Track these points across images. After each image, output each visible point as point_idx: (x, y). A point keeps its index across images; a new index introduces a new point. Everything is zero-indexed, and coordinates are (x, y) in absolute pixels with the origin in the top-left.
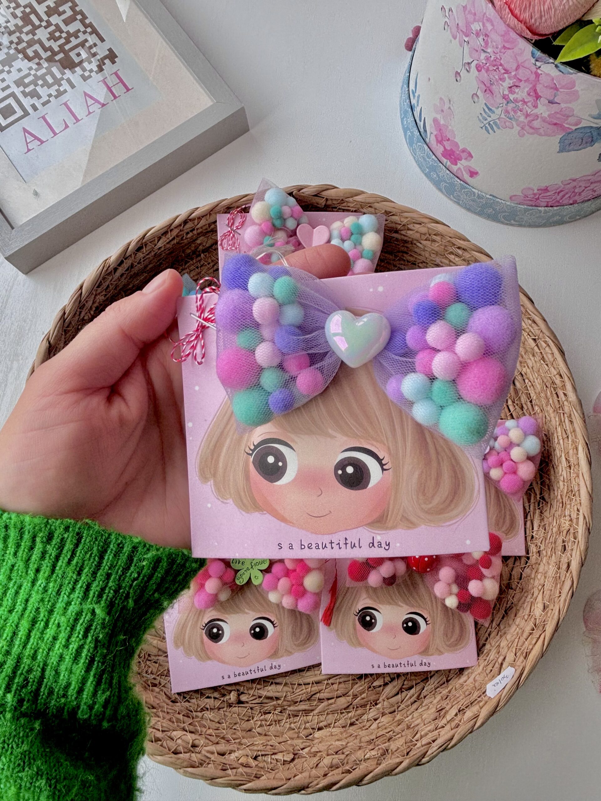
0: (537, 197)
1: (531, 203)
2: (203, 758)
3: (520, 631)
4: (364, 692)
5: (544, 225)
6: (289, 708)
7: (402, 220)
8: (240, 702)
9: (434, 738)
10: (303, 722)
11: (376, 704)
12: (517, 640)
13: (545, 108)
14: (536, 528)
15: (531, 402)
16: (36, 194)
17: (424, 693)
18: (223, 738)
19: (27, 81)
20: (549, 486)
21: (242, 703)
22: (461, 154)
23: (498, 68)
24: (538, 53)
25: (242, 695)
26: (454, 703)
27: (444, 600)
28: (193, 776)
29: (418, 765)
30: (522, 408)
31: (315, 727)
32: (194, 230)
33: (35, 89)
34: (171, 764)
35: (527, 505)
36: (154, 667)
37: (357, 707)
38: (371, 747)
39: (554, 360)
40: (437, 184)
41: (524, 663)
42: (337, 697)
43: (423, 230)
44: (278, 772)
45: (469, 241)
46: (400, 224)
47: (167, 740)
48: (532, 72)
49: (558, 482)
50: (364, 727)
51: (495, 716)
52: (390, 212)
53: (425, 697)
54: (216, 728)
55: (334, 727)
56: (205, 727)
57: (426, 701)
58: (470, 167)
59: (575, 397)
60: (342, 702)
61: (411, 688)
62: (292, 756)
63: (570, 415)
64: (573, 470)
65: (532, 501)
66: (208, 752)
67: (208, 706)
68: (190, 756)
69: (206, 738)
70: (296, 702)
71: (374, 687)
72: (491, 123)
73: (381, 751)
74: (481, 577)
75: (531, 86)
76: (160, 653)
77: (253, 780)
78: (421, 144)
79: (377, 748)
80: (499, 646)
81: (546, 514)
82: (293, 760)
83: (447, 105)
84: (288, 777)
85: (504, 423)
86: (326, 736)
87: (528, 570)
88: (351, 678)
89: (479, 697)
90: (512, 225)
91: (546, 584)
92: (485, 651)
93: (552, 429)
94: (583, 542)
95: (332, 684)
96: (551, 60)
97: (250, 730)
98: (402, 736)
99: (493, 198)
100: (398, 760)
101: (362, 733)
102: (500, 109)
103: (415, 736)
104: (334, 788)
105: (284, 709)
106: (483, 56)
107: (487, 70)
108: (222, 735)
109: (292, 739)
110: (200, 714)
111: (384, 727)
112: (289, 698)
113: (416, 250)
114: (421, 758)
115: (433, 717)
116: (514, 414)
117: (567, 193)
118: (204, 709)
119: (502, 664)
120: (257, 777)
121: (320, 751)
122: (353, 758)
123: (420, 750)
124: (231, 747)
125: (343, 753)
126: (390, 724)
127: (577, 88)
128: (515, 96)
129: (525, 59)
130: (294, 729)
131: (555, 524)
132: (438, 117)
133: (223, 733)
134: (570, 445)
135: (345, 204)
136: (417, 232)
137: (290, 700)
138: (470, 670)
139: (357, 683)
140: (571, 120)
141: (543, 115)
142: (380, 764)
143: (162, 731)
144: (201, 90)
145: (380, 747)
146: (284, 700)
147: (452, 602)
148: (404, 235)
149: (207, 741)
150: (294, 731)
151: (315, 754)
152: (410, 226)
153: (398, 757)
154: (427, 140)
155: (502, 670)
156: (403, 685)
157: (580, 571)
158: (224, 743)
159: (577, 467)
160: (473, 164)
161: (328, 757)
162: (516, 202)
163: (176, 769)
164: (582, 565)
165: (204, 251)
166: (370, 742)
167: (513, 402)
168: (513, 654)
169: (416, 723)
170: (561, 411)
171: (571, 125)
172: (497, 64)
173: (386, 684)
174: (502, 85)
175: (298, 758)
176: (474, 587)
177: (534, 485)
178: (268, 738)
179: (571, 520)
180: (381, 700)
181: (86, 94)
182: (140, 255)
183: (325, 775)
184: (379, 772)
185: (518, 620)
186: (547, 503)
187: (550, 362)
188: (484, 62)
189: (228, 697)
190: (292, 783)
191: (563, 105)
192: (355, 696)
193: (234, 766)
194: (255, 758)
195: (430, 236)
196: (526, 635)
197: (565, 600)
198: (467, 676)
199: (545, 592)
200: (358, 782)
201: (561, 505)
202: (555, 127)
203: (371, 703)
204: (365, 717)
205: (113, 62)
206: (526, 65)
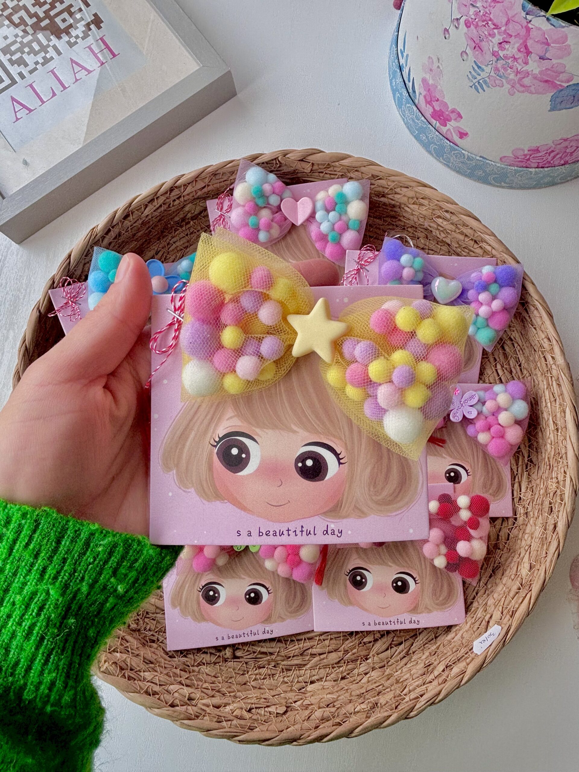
0: (528, 157)
1: (522, 164)
2: (199, 711)
3: (507, 590)
4: (355, 648)
5: (534, 188)
6: (283, 663)
7: (389, 183)
8: (235, 657)
9: (422, 693)
10: (296, 676)
11: (367, 659)
12: (503, 599)
13: (535, 64)
14: (523, 490)
15: (520, 366)
16: (25, 163)
17: (413, 649)
18: (219, 691)
19: (13, 48)
20: (536, 449)
21: (238, 658)
22: (451, 114)
23: (488, 23)
24: (529, 6)
25: (238, 651)
26: (442, 659)
27: (433, 560)
28: (189, 727)
29: (406, 718)
30: (511, 372)
31: (307, 680)
32: (180, 197)
33: (21, 57)
34: (169, 717)
35: (514, 468)
36: (152, 625)
37: (348, 662)
38: (360, 701)
39: (542, 324)
40: (426, 146)
41: (510, 621)
42: (329, 652)
43: (410, 193)
44: (271, 724)
45: (457, 204)
46: (388, 188)
47: (165, 693)
48: (522, 26)
49: (546, 445)
50: (354, 681)
51: (481, 672)
52: (378, 176)
53: (414, 653)
54: (211, 682)
55: (326, 681)
56: (201, 680)
57: (415, 657)
58: (459, 127)
59: (563, 361)
60: (334, 657)
61: (401, 644)
62: (284, 709)
63: (558, 378)
64: (561, 433)
65: (520, 463)
66: (204, 705)
67: (204, 661)
68: (187, 709)
69: (202, 691)
70: (290, 657)
71: (364, 643)
72: (481, 81)
73: (371, 705)
74: (468, 538)
75: (521, 41)
76: (158, 611)
77: (247, 732)
78: (410, 105)
79: (367, 702)
80: (486, 604)
81: (534, 476)
82: (286, 712)
83: (436, 64)
84: (280, 730)
85: (492, 388)
86: (318, 690)
87: (516, 530)
88: (342, 634)
89: (466, 654)
90: (503, 187)
91: (532, 544)
92: (473, 609)
93: (540, 392)
94: (569, 504)
95: (324, 640)
96: (543, 13)
97: (245, 684)
98: (391, 690)
99: (483, 160)
100: (386, 714)
101: (354, 687)
102: (490, 67)
103: (403, 691)
104: (325, 740)
105: (278, 664)
106: (472, 10)
107: (477, 26)
108: (217, 689)
109: (285, 692)
110: (196, 669)
111: (374, 681)
112: (283, 654)
113: (404, 214)
114: (408, 712)
115: (420, 672)
116: (502, 378)
117: (558, 154)
118: (201, 663)
119: (488, 622)
120: (251, 729)
121: (312, 704)
122: (343, 711)
123: (408, 704)
124: (226, 700)
125: (334, 706)
126: (380, 678)
127: (568, 42)
128: (505, 52)
129: (515, 13)
130: (287, 683)
131: (542, 486)
132: (427, 76)
133: (218, 686)
134: (558, 408)
135: (331, 169)
136: (405, 196)
137: (283, 655)
138: (458, 627)
139: (348, 639)
140: (563, 77)
141: (534, 72)
142: (369, 718)
143: (160, 685)
144: (187, 54)
145: (369, 700)
146: (278, 655)
147: (440, 562)
148: (392, 200)
149: (203, 694)
150: (287, 684)
151: (307, 707)
152: (398, 190)
153: (387, 711)
154: (416, 101)
155: (489, 627)
156: (393, 641)
157: (567, 532)
158: (220, 696)
159: (564, 430)
160: (463, 125)
161: (320, 710)
162: (506, 163)
163: (173, 721)
164: (569, 526)
165: (193, 218)
166: (360, 696)
167: (502, 367)
168: (500, 613)
169: (405, 677)
170: (549, 375)
171: (562, 82)
172: (486, 19)
173: (376, 640)
174: (492, 42)
175: (291, 710)
176: (462, 548)
177: (522, 446)
178: (262, 691)
179: (558, 482)
180: (371, 655)
181: (72, 60)
182: (127, 223)
183: (317, 727)
184: (368, 725)
185: (505, 580)
186: (535, 465)
187: (539, 325)
188: (473, 17)
189: (223, 653)
190: (284, 735)
191: (554, 61)
192: (346, 652)
193: (229, 719)
194: (250, 711)
195: (418, 200)
196: (512, 594)
197: (551, 561)
198: (454, 633)
199: (532, 553)
200: (348, 734)
201: (548, 467)
202: (546, 84)
203: (362, 658)
204: (356, 671)
205: (99, 27)
206: (516, 19)
